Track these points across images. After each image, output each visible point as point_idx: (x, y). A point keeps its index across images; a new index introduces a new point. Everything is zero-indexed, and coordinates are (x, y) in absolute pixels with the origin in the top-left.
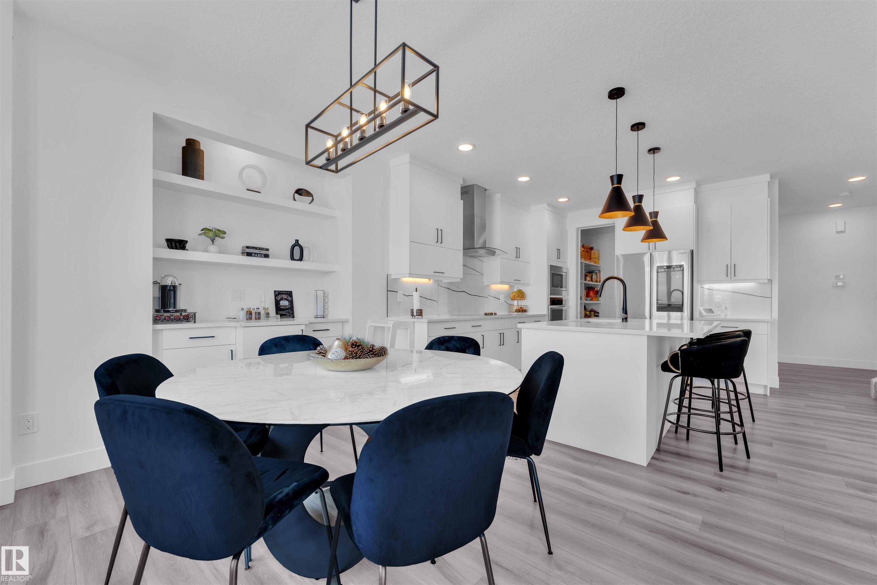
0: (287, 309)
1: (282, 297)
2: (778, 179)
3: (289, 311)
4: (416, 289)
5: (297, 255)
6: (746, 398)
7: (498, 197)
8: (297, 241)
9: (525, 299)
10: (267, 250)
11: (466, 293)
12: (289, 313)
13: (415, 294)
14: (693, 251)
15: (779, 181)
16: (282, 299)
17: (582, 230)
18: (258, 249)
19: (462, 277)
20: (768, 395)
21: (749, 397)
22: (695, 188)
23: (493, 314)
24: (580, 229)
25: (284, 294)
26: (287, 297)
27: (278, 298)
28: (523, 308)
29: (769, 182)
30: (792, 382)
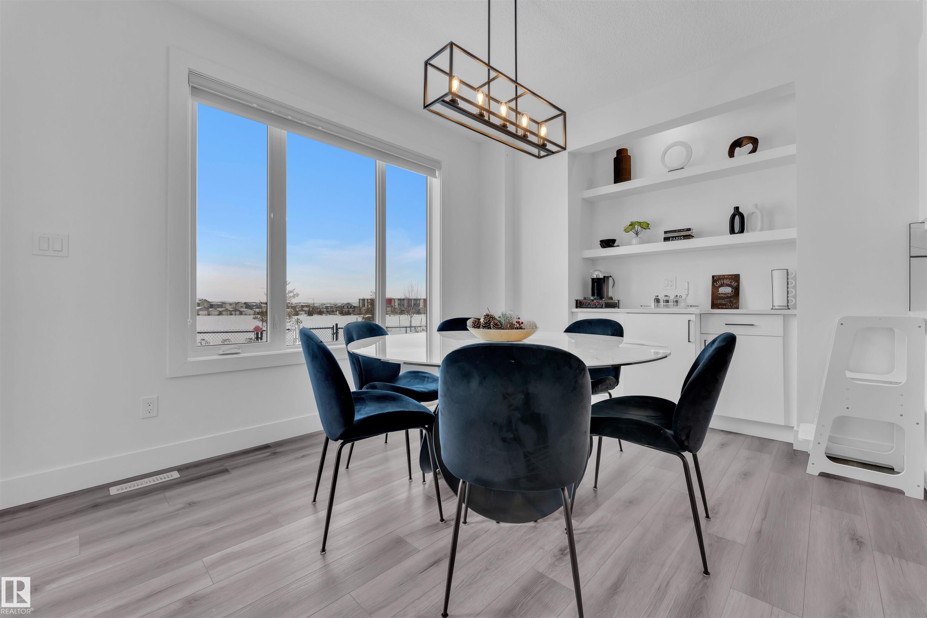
0: (728, 297)
1: (723, 282)
3: (732, 299)
5: (737, 228)
8: (737, 209)
10: (689, 230)
12: (731, 302)
16: (722, 285)
18: (678, 232)
25: (727, 279)
26: (731, 282)
27: (717, 284)
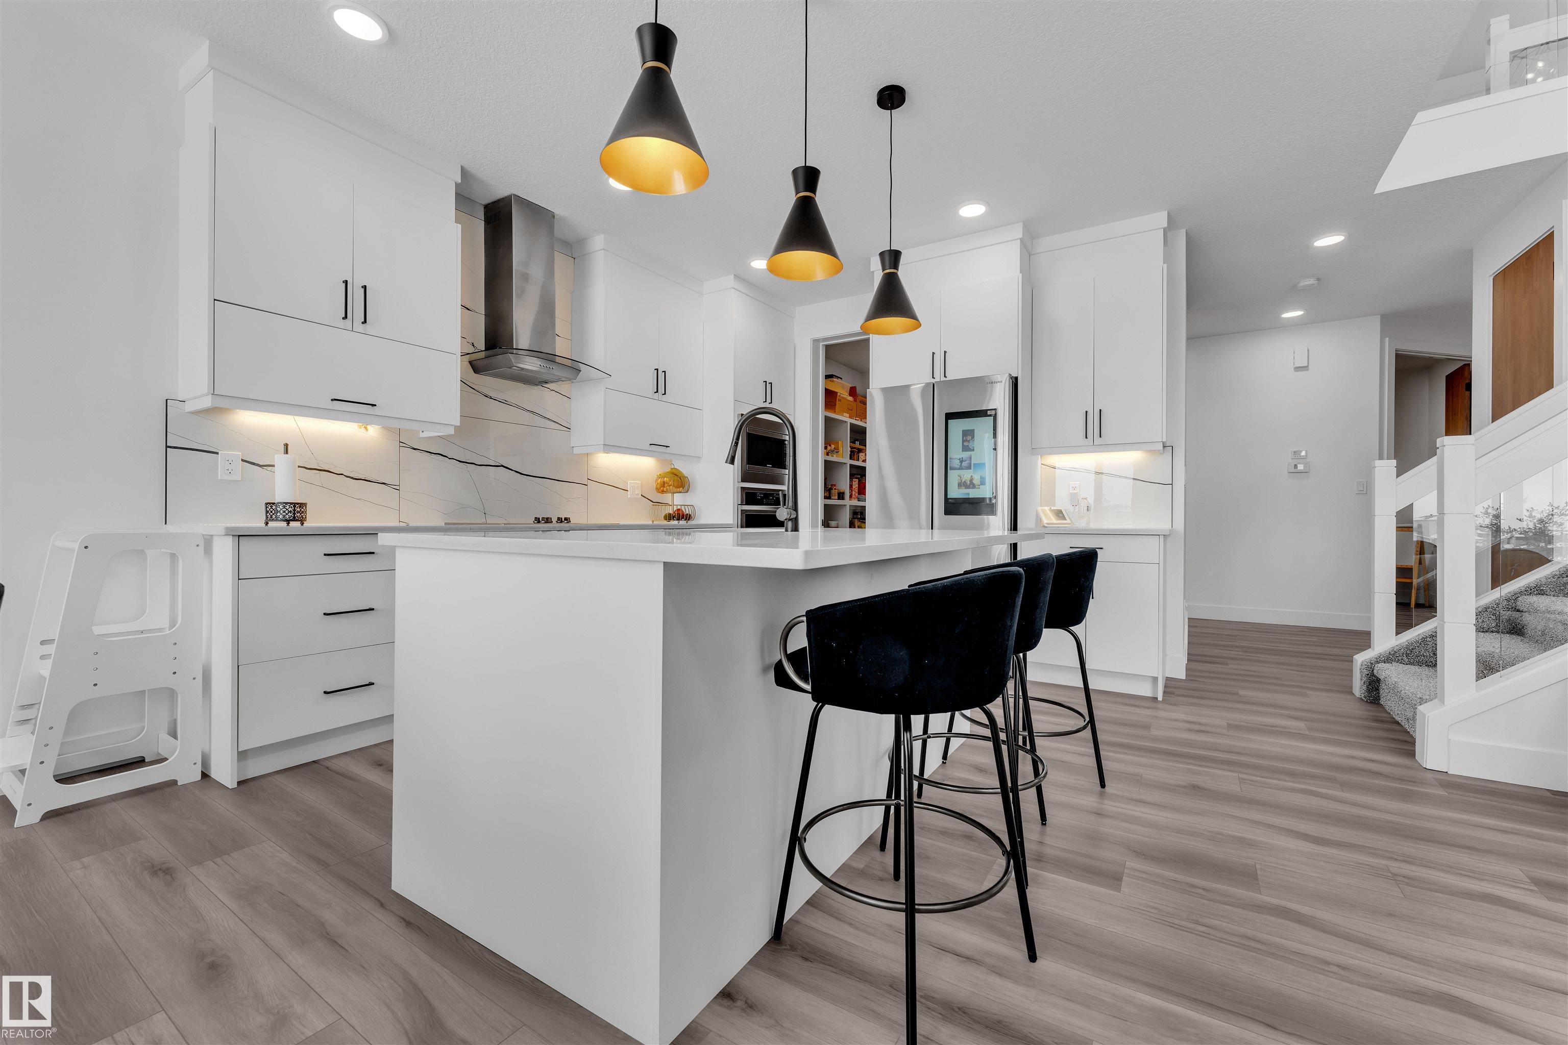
2: (1184, 231)
4: (286, 445)
6: (1084, 728)
7: (598, 243)
9: (687, 492)
11: (512, 470)
13: (280, 460)
14: (1016, 378)
15: (1188, 236)
17: (828, 347)
19: (458, 424)
20: (1160, 699)
21: (1092, 721)
22: (1022, 240)
23: (554, 520)
24: (821, 344)
28: (682, 511)
29: (1165, 230)
30: (1211, 663)
